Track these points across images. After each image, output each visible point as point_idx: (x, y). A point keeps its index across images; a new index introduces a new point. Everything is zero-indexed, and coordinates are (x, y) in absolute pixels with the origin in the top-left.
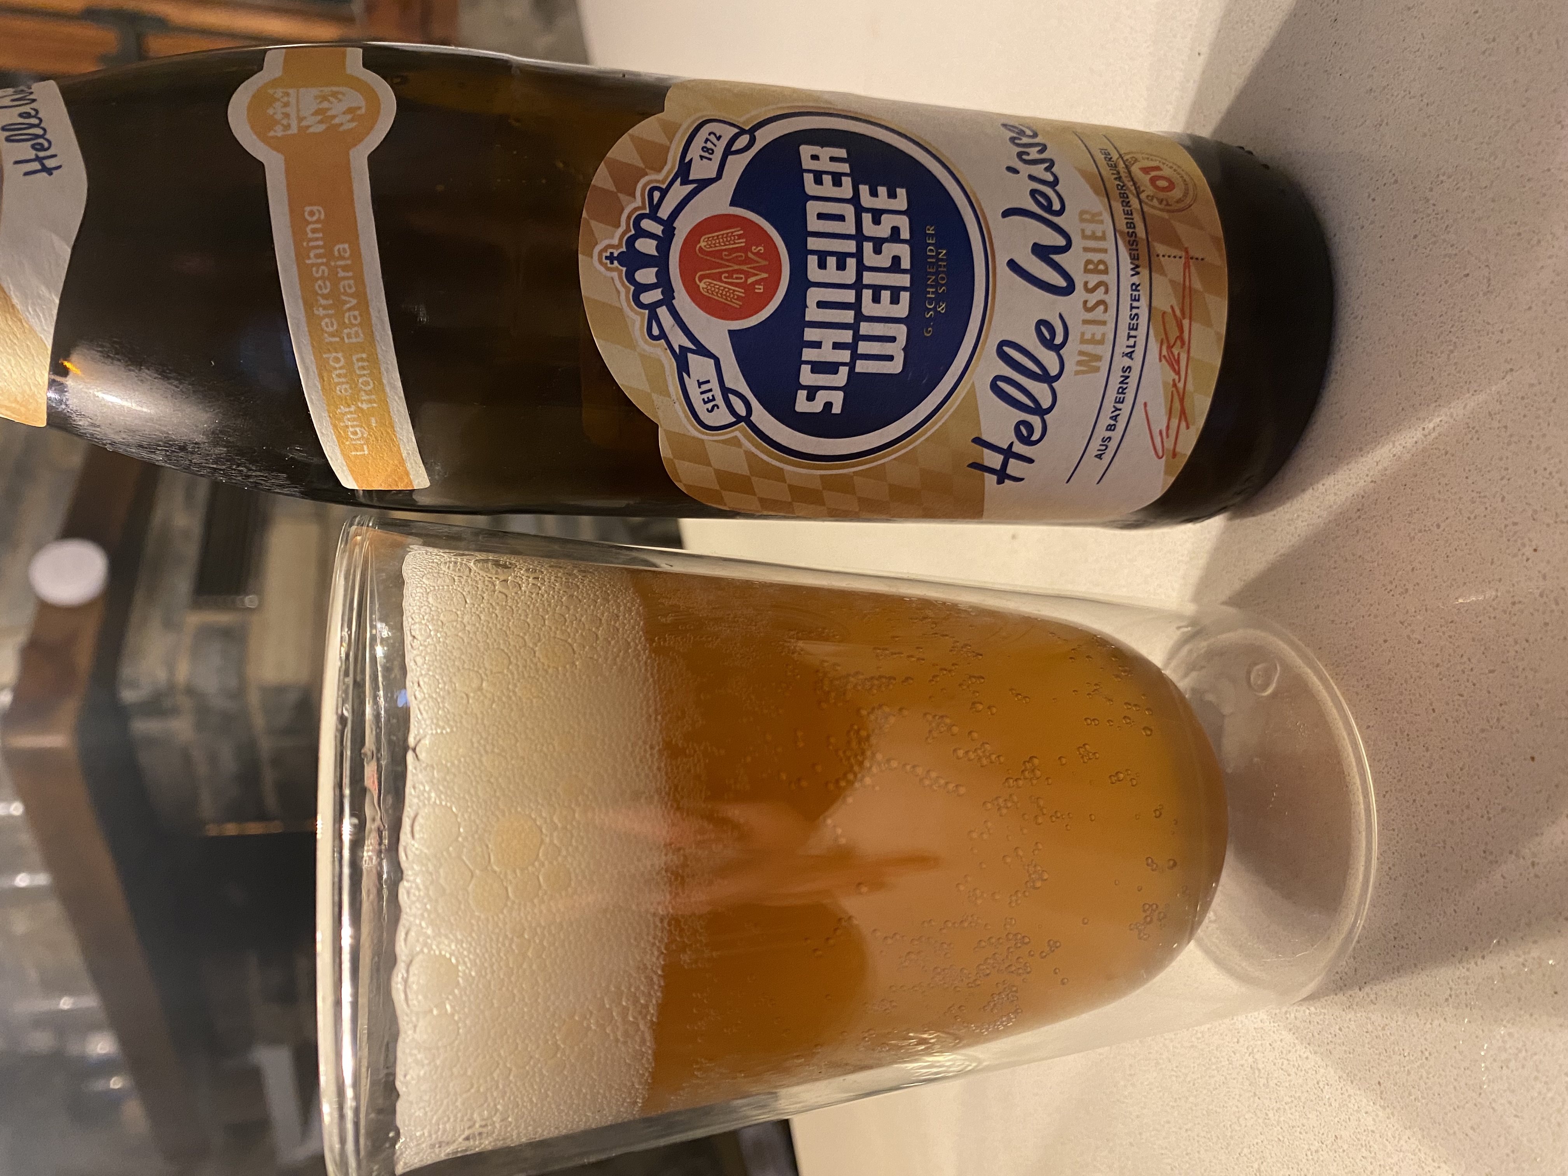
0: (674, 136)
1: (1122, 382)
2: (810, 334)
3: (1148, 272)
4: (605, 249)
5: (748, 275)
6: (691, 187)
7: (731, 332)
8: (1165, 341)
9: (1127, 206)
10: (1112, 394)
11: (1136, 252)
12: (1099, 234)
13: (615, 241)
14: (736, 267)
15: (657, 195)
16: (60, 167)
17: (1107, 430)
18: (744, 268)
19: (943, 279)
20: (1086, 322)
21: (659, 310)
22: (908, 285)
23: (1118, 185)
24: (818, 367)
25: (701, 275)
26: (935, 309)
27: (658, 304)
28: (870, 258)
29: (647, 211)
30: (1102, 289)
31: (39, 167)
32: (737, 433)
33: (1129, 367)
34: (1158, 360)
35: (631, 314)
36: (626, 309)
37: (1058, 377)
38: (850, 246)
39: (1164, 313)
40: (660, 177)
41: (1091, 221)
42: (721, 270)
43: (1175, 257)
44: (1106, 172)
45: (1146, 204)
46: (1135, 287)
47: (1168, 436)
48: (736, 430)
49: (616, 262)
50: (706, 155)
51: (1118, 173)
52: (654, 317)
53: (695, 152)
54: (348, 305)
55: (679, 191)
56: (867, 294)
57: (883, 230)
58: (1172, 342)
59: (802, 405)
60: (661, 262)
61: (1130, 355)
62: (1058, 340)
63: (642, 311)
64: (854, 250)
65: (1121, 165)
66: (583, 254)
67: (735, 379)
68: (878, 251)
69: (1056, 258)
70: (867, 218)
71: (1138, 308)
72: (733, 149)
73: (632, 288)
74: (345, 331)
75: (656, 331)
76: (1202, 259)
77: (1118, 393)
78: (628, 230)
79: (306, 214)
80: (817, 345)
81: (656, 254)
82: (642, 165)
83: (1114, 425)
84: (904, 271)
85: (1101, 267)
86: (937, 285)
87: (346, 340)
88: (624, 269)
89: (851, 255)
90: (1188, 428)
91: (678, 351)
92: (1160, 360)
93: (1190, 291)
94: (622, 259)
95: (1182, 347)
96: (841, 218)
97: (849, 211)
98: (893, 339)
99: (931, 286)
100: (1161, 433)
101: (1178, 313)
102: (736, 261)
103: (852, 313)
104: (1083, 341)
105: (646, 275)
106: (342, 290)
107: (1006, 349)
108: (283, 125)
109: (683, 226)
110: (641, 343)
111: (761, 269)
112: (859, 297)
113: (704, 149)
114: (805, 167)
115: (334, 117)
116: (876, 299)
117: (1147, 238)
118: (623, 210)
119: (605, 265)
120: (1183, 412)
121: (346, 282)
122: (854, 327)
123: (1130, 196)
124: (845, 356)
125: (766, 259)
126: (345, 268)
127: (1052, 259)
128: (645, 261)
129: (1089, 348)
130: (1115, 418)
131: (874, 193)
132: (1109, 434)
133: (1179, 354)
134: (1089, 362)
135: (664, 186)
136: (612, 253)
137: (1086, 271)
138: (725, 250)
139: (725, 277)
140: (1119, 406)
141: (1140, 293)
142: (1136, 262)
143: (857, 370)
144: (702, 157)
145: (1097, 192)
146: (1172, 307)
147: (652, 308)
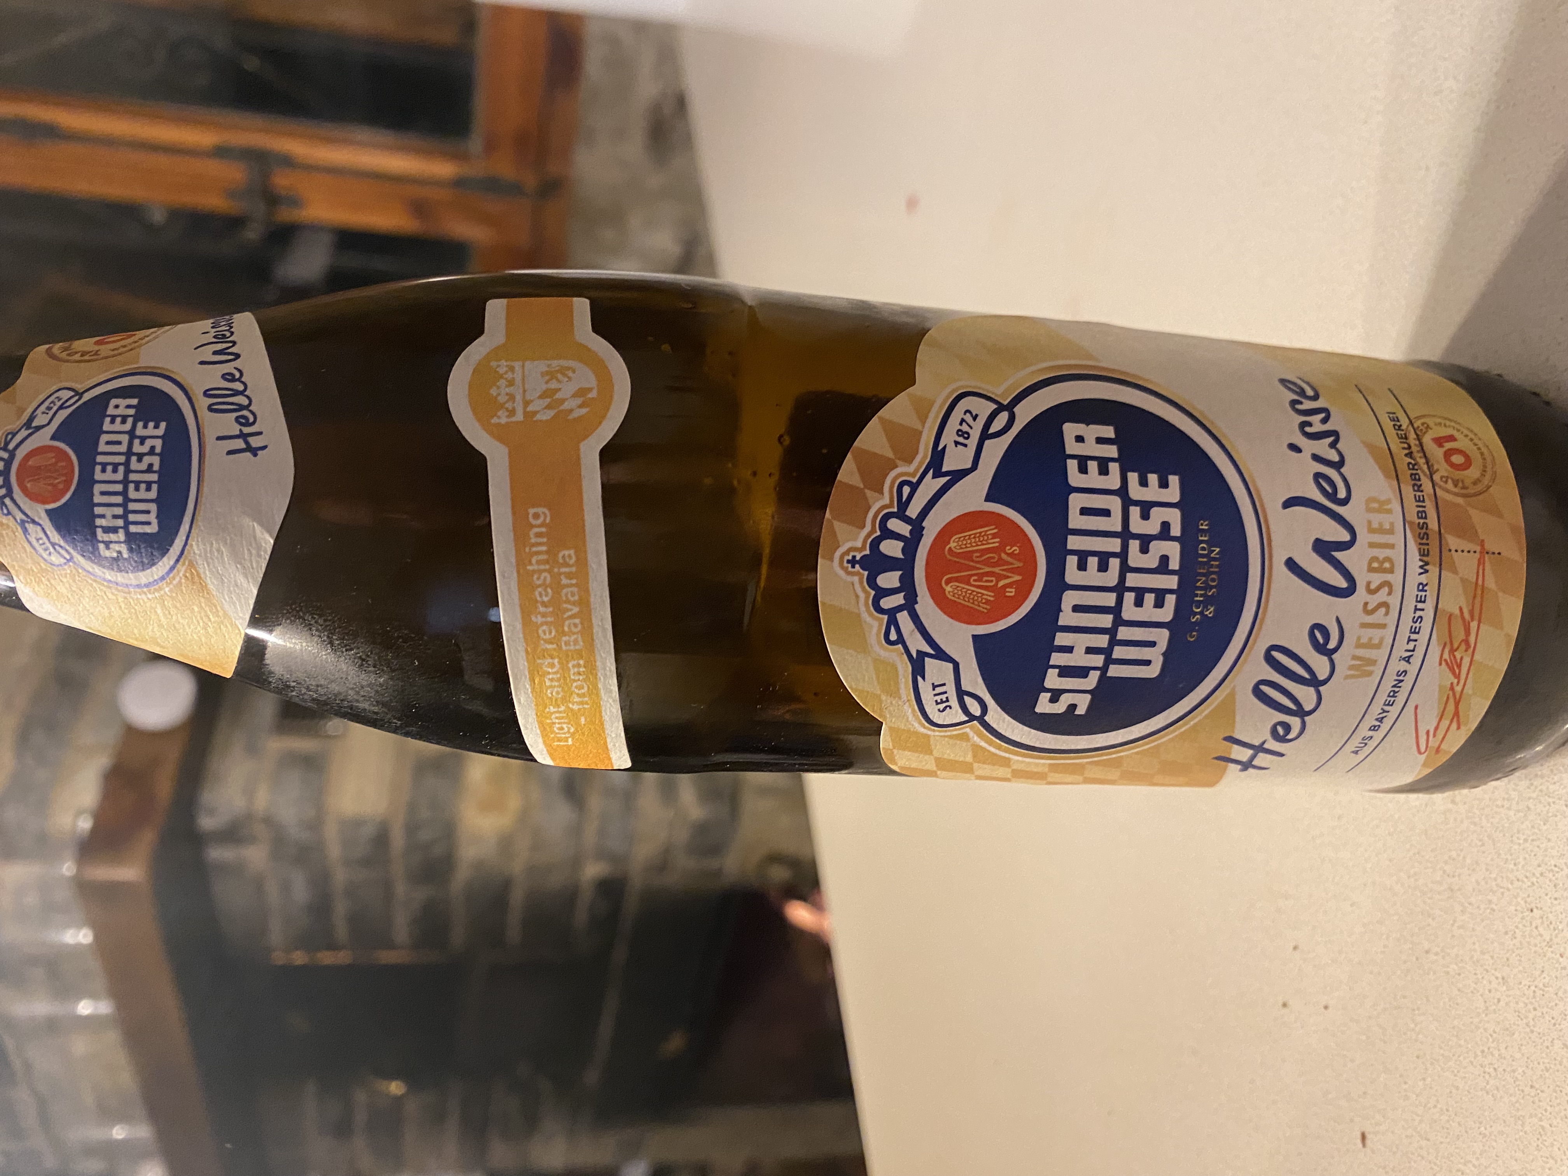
0: (926, 417)
1: (1394, 686)
2: (1061, 639)
3: (1438, 570)
4: (847, 552)
5: (999, 577)
6: (944, 480)
7: (975, 637)
8: (1450, 646)
9: (1419, 491)
10: (1382, 697)
11: (1426, 547)
12: (1387, 526)
13: (859, 544)
14: (987, 569)
15: (906, 490)
16: (265, 447)
17: (1370, 729)
18: (997, 570)
19: (1213, 580)
20: (1364, 625)
21: (899, 615)
22: (1175, 587)
23: (1409, 463)
24: (1066, 672)
25: (947, 579)
26: (1201, 613)
27: (900, 608)
28: (1135, 558)
29: (895, 510)
30: (1386, 589)
31: (243, 446)
32: (968, 730)
33: (1405, 672)
34: (1437, 664)
35: (868, 619)
36: (865, 616)
37: (1325, 682)
38: (1114, 545)
39: (1451, 616)
40: (911, 468)
41: (1379, 511)
42: (970, 573)
43: (1469, 552)
44: (1396, 446)
45: (1440, 487)
46: (1422, 587)
47: (1434, 736)
48: (966, 727)
49: (857, 566)
50: (961, 440)
51: (1409, 447)
52: (893, 621)
53: (949, 437)
54: (570, 613)
55: (932, 485)
56: (1130, 597)
57: (1152, 527)
58: (1455, 646)
59: (1044, 705)
60: (906, 565)
61: (1407, 660)
62: (1332, 645)
63: (880, 616)
64: (1118, 549)
65: (1412, 436)
66: (823, 557)
67: (974, 681)
68: (1144, 550)
69: (1337, 555)
70: (1135, 511)
71: (1423, 610)
72: (991, 431)
73: (873, 593)
74: (564, 639)
75: (893, 636)
76: (1499, 554)
77: (1389, 696)
78: (873, 530)
79: (530, 516)
80: (1069, 649)
81: (902, 557)
82: (890, 454)
83: (1379, 726)
84: (1173, 572)
85: (1387, 565)
86: (1208, 587)
87: (564, 647)
88: (866, 573)
89: (1114, 555)
90: (1459, 728)
91: (915, 655)
92: (1440, 664)
93: (1483, 592)
94: (864, 563)
95: (1466, 650)
96: (1106, 513)
97: (1115, 504)
98: (1152, 644)
99: (1200, 588)
100: (1428, 733)
101: (1467, 615)
102: (987, 562)
103: (1110, 617)
104: (1359, 645)
105: (890, 579)
106: (564, 598)
107: (1275, 654)
108: (507, 409)
109: (933, 526)
110: (877, 648)
111: (1013, 571)
112: (1120, 601)
113: (960, 433)
114: (1069, 451)
115: (563, 401)
116: (1139, 603)
117: (1440, 531)
118: (869, 508)
119: (845, 569)
120: (1456, 714)
121: (570, 589)
122: (1111, 632)
123: (1422, 477)
124: (1098, 660)
125: (1019, 560)
126: (569, 576)
127: (1333, 556)
128: (890, 564)
129: (1361, 652)
130: (1381, 720)
131: (1144, 483)
132: (1371, 733)
133: (1462, 659)
134: (1362, 667)
135: (915, 480)
136: (854, 557)
137: (1371, 570)
138: (977, 551)
139: (975, 581)
140: (1387, 708)
141: (1427, 593)
142: (1425, 559)
143: (1109, 674)
144: (957, 443)
145: (1387, 476)
146: (1461, 609)
147: (892, 614)
